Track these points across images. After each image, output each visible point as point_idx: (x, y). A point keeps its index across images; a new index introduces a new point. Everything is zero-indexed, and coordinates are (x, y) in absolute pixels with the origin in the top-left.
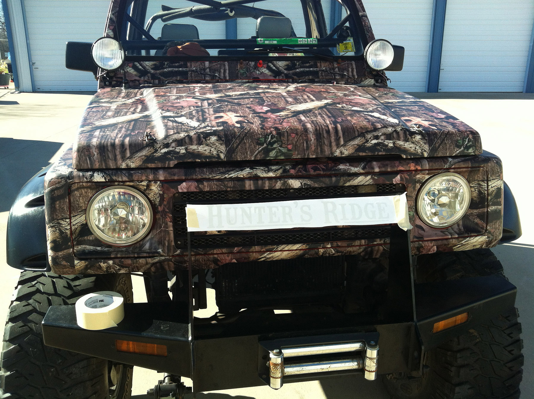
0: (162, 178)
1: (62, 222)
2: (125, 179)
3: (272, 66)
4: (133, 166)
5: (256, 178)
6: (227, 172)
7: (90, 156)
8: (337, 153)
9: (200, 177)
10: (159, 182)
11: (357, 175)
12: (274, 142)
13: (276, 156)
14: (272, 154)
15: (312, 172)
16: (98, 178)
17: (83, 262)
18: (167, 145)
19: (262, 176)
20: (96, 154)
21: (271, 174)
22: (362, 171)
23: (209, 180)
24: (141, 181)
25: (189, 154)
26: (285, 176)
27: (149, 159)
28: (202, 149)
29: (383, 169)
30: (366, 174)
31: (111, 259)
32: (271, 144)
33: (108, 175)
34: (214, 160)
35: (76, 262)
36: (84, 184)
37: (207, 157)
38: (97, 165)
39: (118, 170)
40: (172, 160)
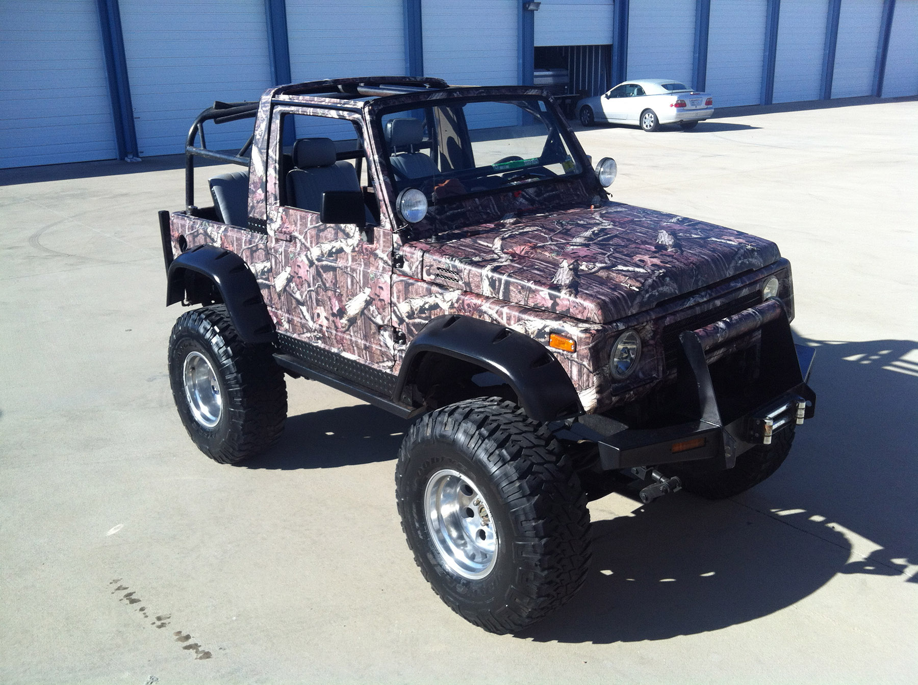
0: (654, 318)
1: (605, 368)
2: (635, 323)
3: (525, 194)
4: (634, 312)
5: (698, 304)
6: (683, 304)
7: (610, 311)
8: (728, 276)
9: (672, 311)
10: (652, 321)
11: (740, 289)
12: (698, 275)
13: (702, 285)
14: (700, 283)
15: (723, 293)
16: (621, 326)
17: (617, 397)
18: (647, 292)
19: (701, 301)
20: (612, 308)
21: (705, 299)
22: (742, 285)
23: (677, 312)
24: (643, 323)
25: (662, 294)
26: (713, 299)
27: (642, 304)
28: (665, 289)
29: (750, 282)
30: (744, 287)
31: (631, 390)
32: (697, 276)
33: (626, 323)
34: (674, 296)
35: (613, 398)
36: (613, 334)
37: (671, 294)
38: (616, 318)
39: (628, 317)
40: (654, 302)
